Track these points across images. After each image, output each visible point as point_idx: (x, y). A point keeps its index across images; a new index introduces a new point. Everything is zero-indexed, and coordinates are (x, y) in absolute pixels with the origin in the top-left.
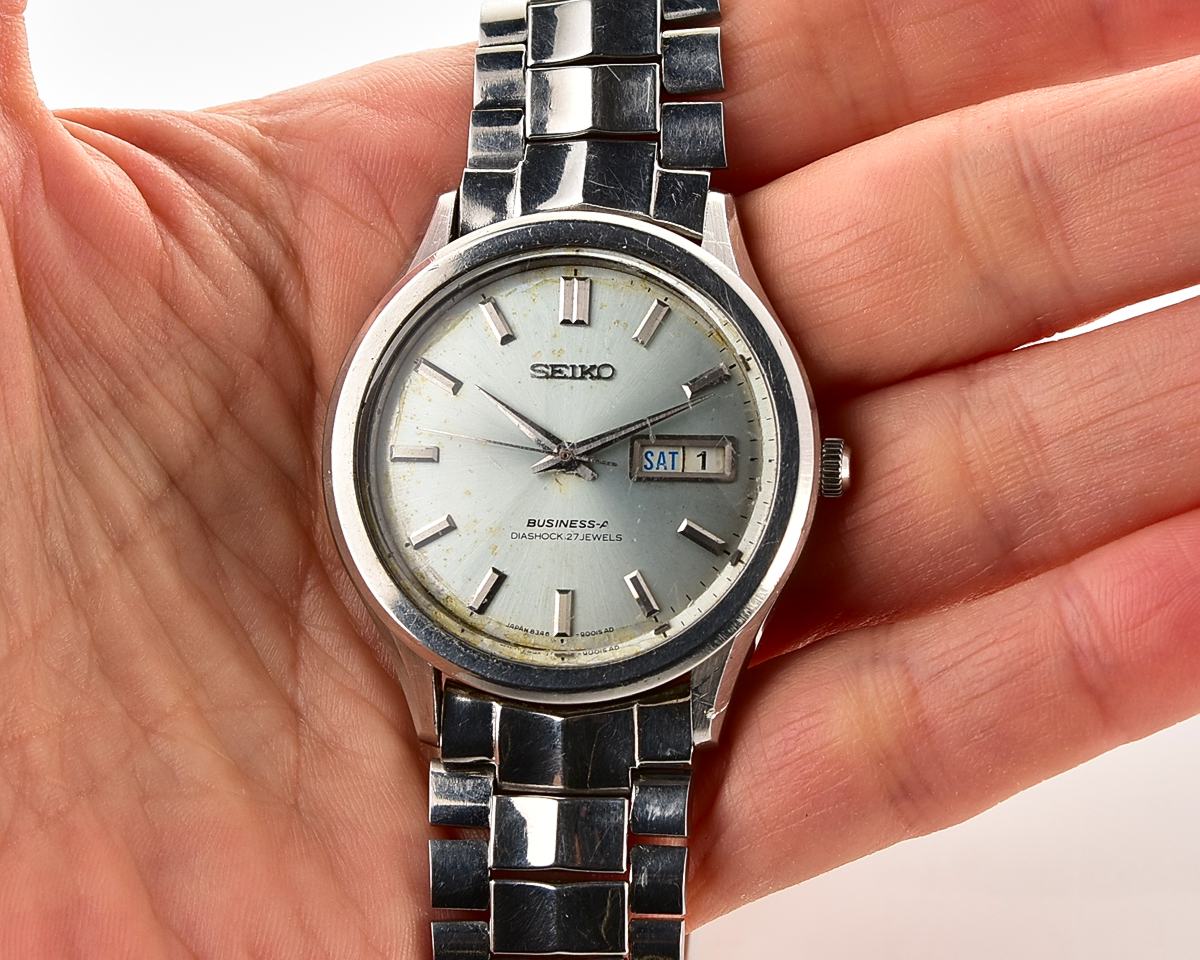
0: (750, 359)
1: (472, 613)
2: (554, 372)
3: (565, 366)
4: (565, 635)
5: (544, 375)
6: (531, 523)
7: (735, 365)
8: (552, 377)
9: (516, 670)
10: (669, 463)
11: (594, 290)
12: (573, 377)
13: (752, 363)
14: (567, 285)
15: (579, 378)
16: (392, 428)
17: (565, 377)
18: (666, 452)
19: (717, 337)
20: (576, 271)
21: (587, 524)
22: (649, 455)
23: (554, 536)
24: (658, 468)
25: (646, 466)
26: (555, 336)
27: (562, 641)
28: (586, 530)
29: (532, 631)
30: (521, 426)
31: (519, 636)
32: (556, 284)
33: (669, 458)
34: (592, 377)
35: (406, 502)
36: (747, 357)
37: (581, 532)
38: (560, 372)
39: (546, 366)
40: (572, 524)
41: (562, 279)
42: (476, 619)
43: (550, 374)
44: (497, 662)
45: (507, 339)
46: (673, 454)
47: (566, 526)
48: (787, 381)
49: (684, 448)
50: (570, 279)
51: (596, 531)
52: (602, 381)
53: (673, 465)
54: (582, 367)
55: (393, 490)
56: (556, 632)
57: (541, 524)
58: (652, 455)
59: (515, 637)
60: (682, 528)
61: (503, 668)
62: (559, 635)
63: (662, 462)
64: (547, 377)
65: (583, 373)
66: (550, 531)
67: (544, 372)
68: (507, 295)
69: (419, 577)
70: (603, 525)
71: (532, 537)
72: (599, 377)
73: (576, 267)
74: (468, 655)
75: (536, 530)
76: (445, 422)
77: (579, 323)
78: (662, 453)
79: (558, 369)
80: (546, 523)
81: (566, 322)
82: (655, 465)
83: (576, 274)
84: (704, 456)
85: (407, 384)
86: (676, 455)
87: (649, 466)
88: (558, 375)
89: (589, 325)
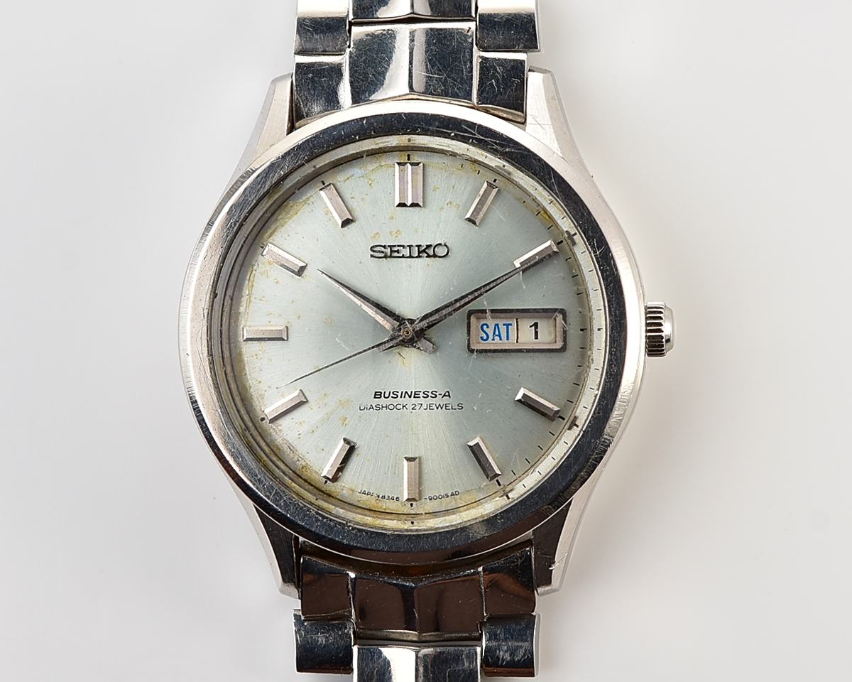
0: (575, 234)
1: (326, 482)
2: (391, 252)
3: (403, 246)
4: (414, 500)
5: (383, 255)
6: (378, 395)
7: (562, 242)
8: (391, 257)
9: (371, 537)
10: (504, 335)
11: (427, 173)
12: (411, 257)
13: (577, 238)
14: (401, 171)
15: (417, 257)
16: (242, 309)
17: (403, 256)
18: (501, 322)
19: (545, 215)
20: (409, 156)
21: (430, 394)
22: (485, 327)
23: (399, 407)
24: (493, 340)
25: (482, 338)
26: (392, 218)
27: (412, 505)
28: (430, 400)
29: (384, 497)
30: (363, 305)
31: (371, 502)
32: (390, 170)
33: (503, 330)
34: (429, 256)
35: (259, 379)
36: (572, 233)
37: (425, 402)
38: (398, 251)
39: (384, 247)
40: (416, 395)
41: (396, 165)
42: (330, 487)
43: (389, 254)
44: (353, 529)
45: (346, 223)
46: (508, 325)
47: (410, 397)
48: (612, 257)
49: (517, 319)
50: (403, 164)
51: (438, 401)
52: (438, 259)
53: (508, 336)
54: (419, 246)
55: (247, 368)
56: (406, 497)
57: (386, 396)
58: (488, 327)
59: (368, 503)
60: (519, 397)
61: (359, 534)
62: (408, 500)
63: (497, 333)
64: (386, 257)
65: (419, 252)
66: (395, 401)
67: (383, 252)
68: (345, 181)
69: (275, 449)
70: (445, 395)
71: (379, 408)
72: (435, 256)
73: (409, 153)
74: (325, 523)
75: (382, 401)
76: (293, 302)
77: (414, 205)
78: (497, 325)
79: (396, 249)
80: (392, 395)
81: (402, 205)
82: (491, 337)
83: (409, 159)
84: (536, 325)
85: (255, 268)
86: (510, 327)
87: (485, 337)
88: (396, 254)
89: (424, 206)
